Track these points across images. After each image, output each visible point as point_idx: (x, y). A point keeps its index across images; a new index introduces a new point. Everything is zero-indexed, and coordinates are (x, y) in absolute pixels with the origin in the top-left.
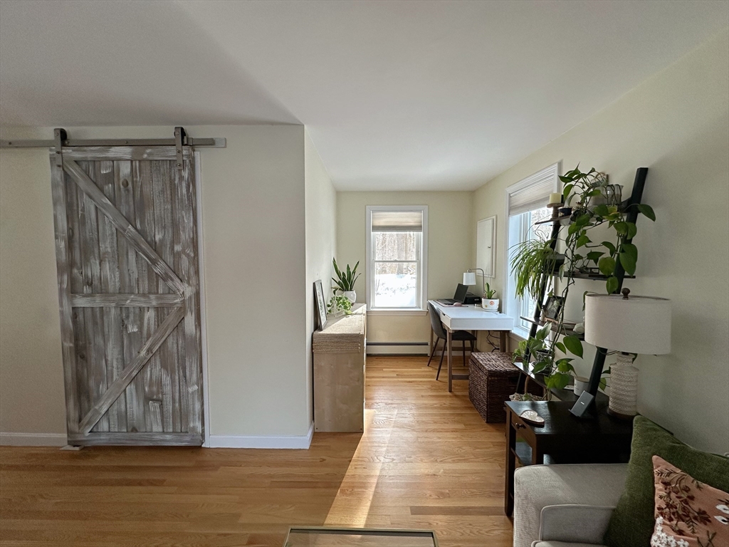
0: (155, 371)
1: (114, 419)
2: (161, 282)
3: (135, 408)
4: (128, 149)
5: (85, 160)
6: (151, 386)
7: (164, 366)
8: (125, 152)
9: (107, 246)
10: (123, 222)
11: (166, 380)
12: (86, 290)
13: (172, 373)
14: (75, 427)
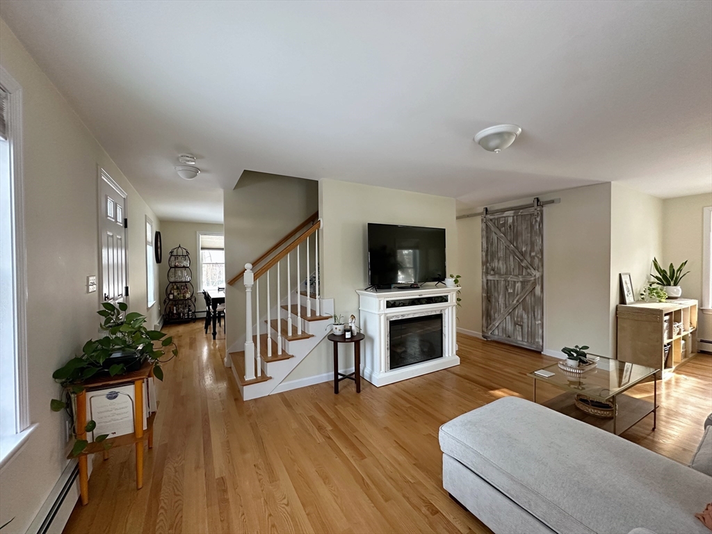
0: (519, 311)
1: (500, 330)
2: (524, 270)
3: (510, 327)
4: (512, 212)
5: (494, 219)
6: (517, 317)
7: (524, 309)
8: (511, 213)
9: (501, 254)
10: (508, 243)
11: (525, 316)
12: (492, 272)
13: (528, 313)
14: (485, 330)
